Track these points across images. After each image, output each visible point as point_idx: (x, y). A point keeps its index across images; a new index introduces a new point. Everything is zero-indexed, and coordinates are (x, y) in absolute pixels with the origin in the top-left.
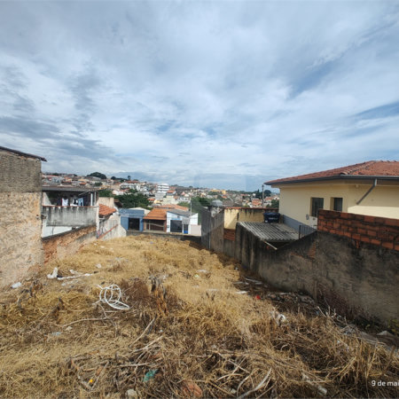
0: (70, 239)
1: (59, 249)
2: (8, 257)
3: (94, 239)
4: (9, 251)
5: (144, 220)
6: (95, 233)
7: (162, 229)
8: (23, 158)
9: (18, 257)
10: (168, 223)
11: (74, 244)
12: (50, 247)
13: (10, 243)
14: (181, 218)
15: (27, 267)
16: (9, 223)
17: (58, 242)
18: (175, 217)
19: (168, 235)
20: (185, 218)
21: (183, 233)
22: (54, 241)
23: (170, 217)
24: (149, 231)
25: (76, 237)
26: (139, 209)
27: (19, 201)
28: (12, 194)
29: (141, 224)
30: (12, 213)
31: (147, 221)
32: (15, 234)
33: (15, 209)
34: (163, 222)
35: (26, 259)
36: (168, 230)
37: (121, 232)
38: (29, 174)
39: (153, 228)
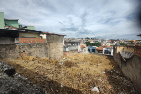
0: (70, 52)
1: (67, 54)
2: (57, 54)
3: (77, 53)
5: (96, 50)
6: (77, 52)
7: (101, 53)
8: (59, 36)
9: (59, 54)
10: (104, 51)
11: (71, 54)
12: (65, 53)
14: (108, 50)
15: (60, 56)
17: (67, 52)
18: (106, 49)
19: (104, 55)
20: (110, 50)
21: (109, 54)
23: (104, 49)
25: (72, 52)
26: (95, 46)
28: (57, 43)
29: (95, 51)
31: (97, 50)
32: (58, 50)
34: (102, 50)
36: (104, 53)
37: (87, 52)
39: (99, 52)
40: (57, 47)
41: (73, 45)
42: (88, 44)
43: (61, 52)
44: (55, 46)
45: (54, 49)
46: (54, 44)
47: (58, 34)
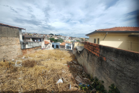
0: (31, 50)
1: (27, 52)
2: (10, 53)
3: (41, 50)
4: (10, 52)
5: (60, 46)
6: (41, 48)
7: (64, 48)
8: (12, 28)
9: (13, 53)
10: (66, 46)
11: (34, 51)
12: (24, 51)
13: (10, 50)
14: (69, 45)
15: (16, 56)
16: (9, 45)
17: (27, 50)
18: (68, 45)
19: (66, 50)
21: (69, 49)
22: (26, 50)
23: (66, 45)
24: (61, 48)
25: (33, 49)
26: (59, 43)
27: (12, 39)
28: (9, 38)
29: (59, 47)
30: (9, 42)
31: (61, 46)
32: (11, 47)
33: (10, 41)
34: (64, 46)
35: (16, 54)
36: (66, 48)
37: (51, 48)
38: (14, 33)
39: (62, 48)
40: (8, 43)
41: (36, 41)
42: (52, 40)
43: (17, 50)
44: (5, 41)
45: (4, 47)
46: (3, 39)
47: (9, 25)
